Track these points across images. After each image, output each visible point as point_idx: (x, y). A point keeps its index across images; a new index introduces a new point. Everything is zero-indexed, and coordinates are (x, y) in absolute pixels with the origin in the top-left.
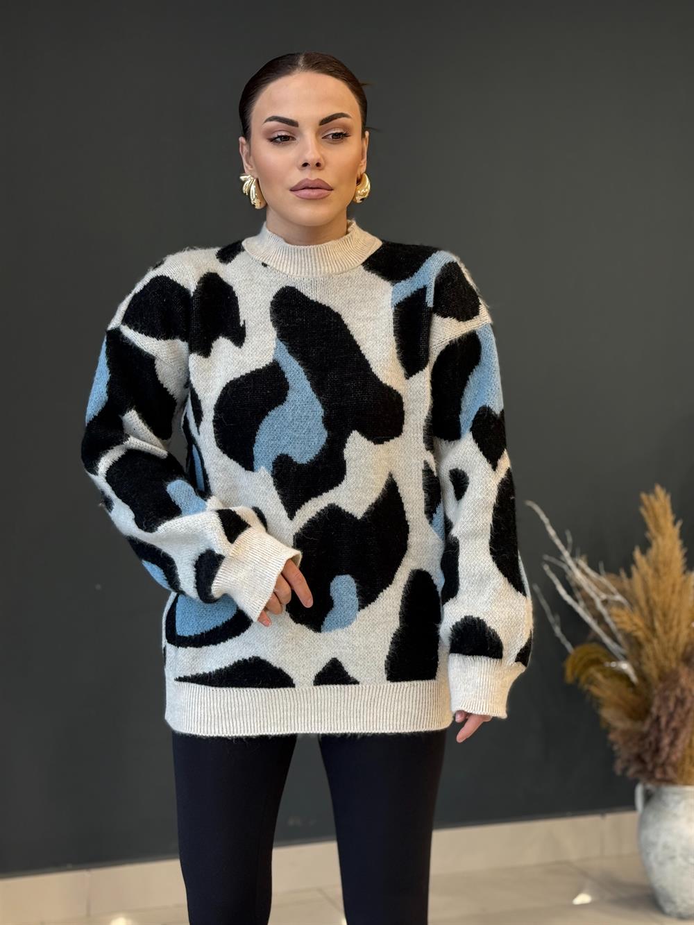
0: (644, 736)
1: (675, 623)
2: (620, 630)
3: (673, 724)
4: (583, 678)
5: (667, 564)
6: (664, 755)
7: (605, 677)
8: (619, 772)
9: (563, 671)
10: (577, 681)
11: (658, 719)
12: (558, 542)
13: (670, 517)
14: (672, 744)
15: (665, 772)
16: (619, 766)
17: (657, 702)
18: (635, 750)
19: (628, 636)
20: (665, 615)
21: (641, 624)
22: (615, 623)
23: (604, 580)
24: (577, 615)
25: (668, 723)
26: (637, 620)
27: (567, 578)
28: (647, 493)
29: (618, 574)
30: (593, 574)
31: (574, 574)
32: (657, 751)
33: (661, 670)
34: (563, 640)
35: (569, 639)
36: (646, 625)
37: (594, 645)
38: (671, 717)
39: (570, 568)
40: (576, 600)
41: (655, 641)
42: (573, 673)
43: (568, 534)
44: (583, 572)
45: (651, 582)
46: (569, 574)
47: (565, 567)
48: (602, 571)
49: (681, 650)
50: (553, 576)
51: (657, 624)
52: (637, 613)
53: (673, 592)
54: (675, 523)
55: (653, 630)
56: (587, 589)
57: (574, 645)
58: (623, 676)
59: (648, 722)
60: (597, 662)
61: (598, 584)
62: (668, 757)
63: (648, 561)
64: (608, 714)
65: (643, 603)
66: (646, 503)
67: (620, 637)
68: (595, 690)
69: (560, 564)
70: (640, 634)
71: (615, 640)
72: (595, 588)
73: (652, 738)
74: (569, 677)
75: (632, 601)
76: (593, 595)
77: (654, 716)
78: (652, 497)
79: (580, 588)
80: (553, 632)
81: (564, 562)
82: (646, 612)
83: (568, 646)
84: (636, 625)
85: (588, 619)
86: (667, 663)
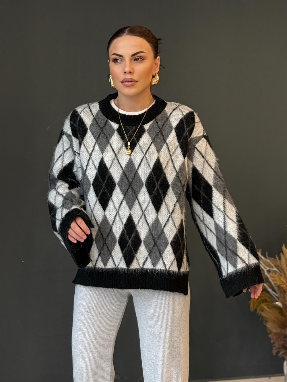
2: (275, 284)
8: (274, 354)
9: (249, 305)
19: (279, 287)
21: (285, 281)
22: (273, 280)
23: (268, 261)
48: (267, 256)
52: (283, 276)
58: (278, 308)
60: (265, 301)
61: (265, 263)
64: (270, 326)
67: (276, 288)
68: (263, 314)
70: (284, 286)
74: (252, 308)
75: (281, 270)
84: (282, 282)
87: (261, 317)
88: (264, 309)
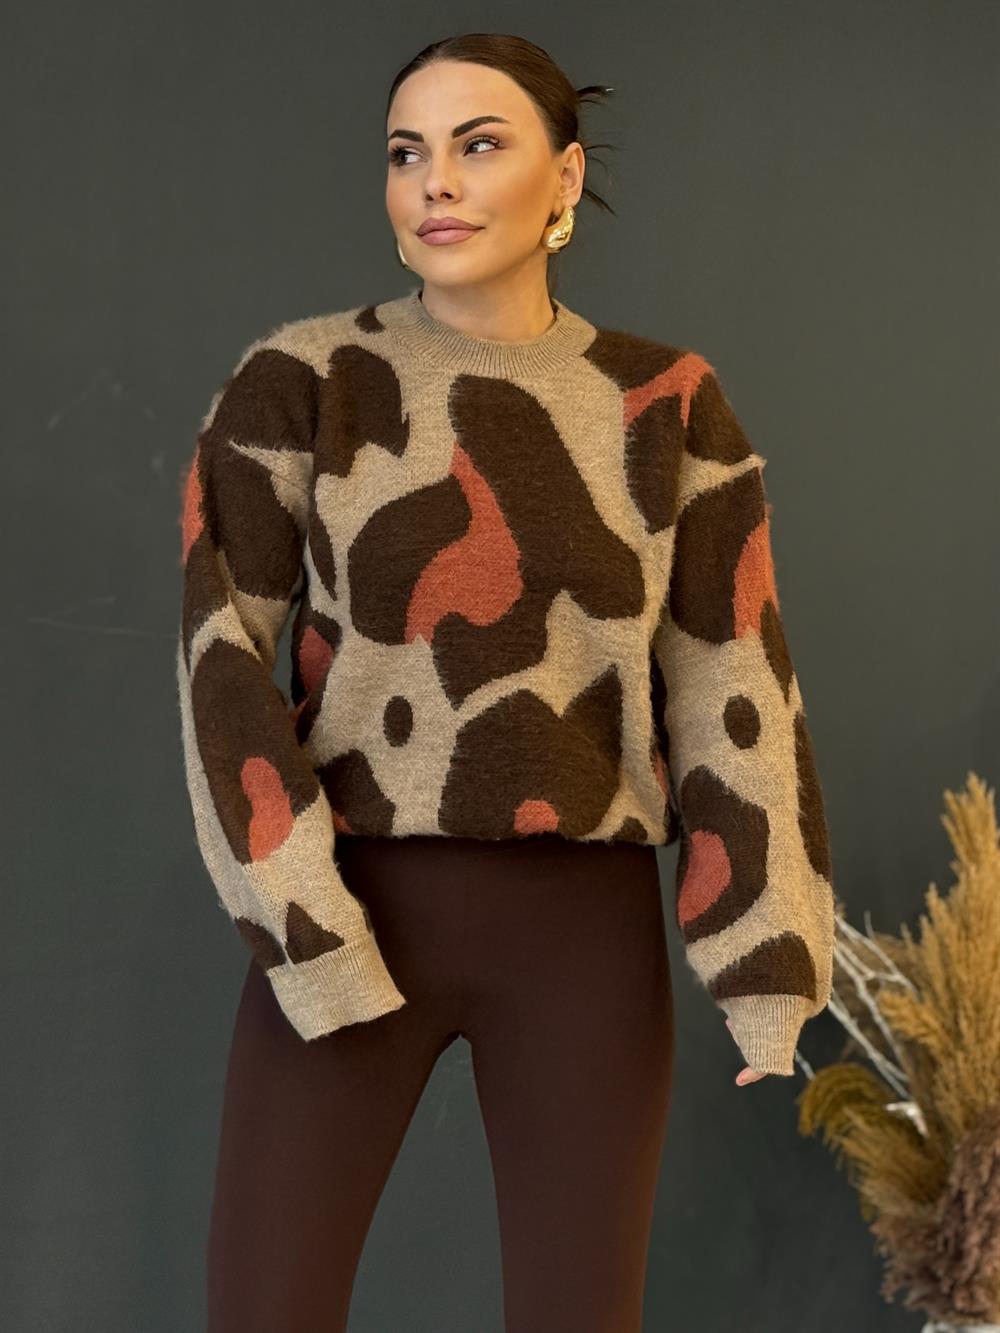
0: (934, 1231)
2: (896, 1033)
3: (988, 1207)
4: (831, 1125)
6: (970, 1264)
7: (869, 1123)
8: (890, 1299)
9: (795, 1114)
10: (821, 1131)
11: (960, 1197)
14: (985, 1244)
15: (972, 1298)
16: (889, 1289)
17: (959, 1165)
18: (920, 1254)
19: (911, 1045)
20: (978, 1009)
21: (935, 1024)
22: (887, 1019)
23: (871, 944)
25: (978, 1204)
26: (927, 1016)
28: (956, 790)
29: (897, 934)
30: (852, 934)
32: (959, 1255)
33: (970, 1109)
36: (943, 1026)
37: (853, 1065)
38: (984, 1191)
41: (960, 1056)
42: (812, 1117)
45: (954, 947)
48: (869, 928)
51: (964, 1024)
52: (929, 1003)
55: (956, 1035)
57: (815, 1068)
58: (905, 1125)
59: (943, 1202)
60: (855, 1097)
61: (863, 954)
62: (977, 1270)
63: (950, 910)
64: (872, 1190)
65: (939, 986)
66: (954, 807)
67: (898, 1050)
68: (850, 1145)
70: (931, 1041)
71: (890, 1056)
72: (854, 959)
73: (949, 1233)
74: (806, 1125)
75: (920, 981)
76: (852, 971)
77: (954, 1192)
78: (964, 799)
82: (944, 1002)
83: (806, 1066)
84: (926, 1024)
85: (842, 1015)
86: (980, 1098)
87: (840, 1159)
88: (855, 1127)
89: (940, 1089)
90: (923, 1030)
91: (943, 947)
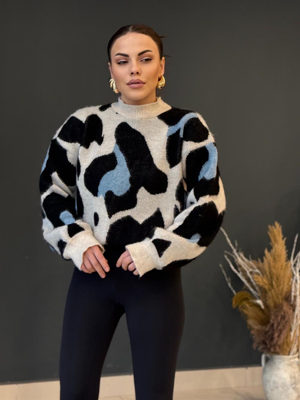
0: (266, 333)
1: (282, 282)
2: (257, 285)
3: (280, 328)
4: (240, 306)
5: (279, 256)
6: (275, 341)
7: (250, 306)
8: (255, 348)
9: (231, 303)
10: (237, 307)
11: (273, 325)
12: (231, 245)
13: (281, 236)
14: (279, 336)
15: (275, 349)
16: (255, 346)
17: (273, 317)
18: (262, 338)
19: (261, 288)
20: (277, 279)
21: (267, 282)
22: (255, 281)
23: (251, 263)
24: (239, 278)
25: (277, 327)
26: (265, 281)
27: (235, 261)
28: (271, 225)
29: (257, 260)
30: (246, 260)
31: (238, 259)
32: (272, 339)
33: (275, 303)
34: (232, 289)
35: (234, 289)
36: (269, 283)
37: (245, 292)
38: (279, 324)
39: (236, 257)
40: (239, 272)
41: (273, 291)
42: (236, 303)
43: (236, 241)
44: (242, 259)
45: (272, 264)
46: (236, 259)
47: (234, 257)
48: (251, 259)
49: (284, 295)
50: (228, 260)
51: (274, 283)
52: (265, 277)
53: (281, 269)
54: (283, 239)
55: (272, 285)
56: (244, 267)
57: (236, 292)
58: (258, 306)
59: (269, 326)
60: (246, 299)
61: (249, 265)
62: (277, 342)
63: (271, 255)
64: (251, 322)
65: (268, 273)
66: (271, 229)
67: (257, 288)
68: (245, 311)
69: (232, 255)
70: (266, 287)
71: (255, 289)
72: (247, 266)
73: (270, 333)
74: (234, 305)
75: (263, 273)
76: (246, 269)
77: (271, 323)
78: (273, 227)
79: (240, 266)
80: (227, 285)
81: (234, 254)
82: (269, 277)
83: (234, 292)
84: (264, 283)
85: (244, 280)
86: (278, 300)
87: (242, 314)
89: (268, 298)
90: (264, 284)
91: (269, 264)
